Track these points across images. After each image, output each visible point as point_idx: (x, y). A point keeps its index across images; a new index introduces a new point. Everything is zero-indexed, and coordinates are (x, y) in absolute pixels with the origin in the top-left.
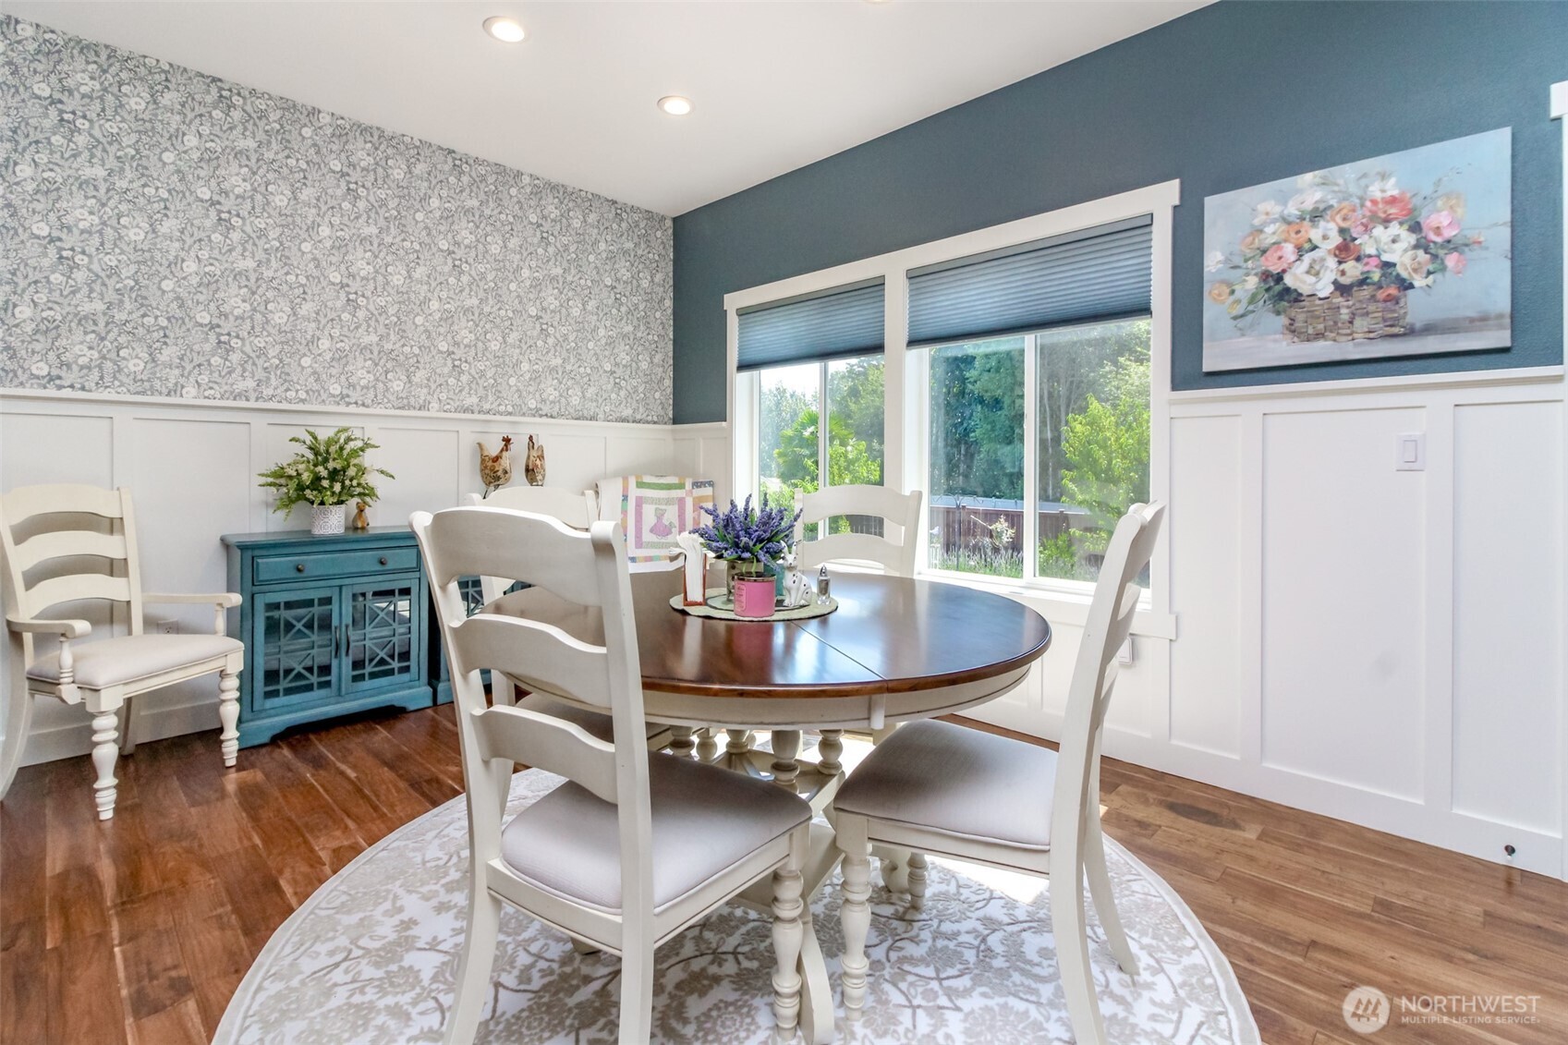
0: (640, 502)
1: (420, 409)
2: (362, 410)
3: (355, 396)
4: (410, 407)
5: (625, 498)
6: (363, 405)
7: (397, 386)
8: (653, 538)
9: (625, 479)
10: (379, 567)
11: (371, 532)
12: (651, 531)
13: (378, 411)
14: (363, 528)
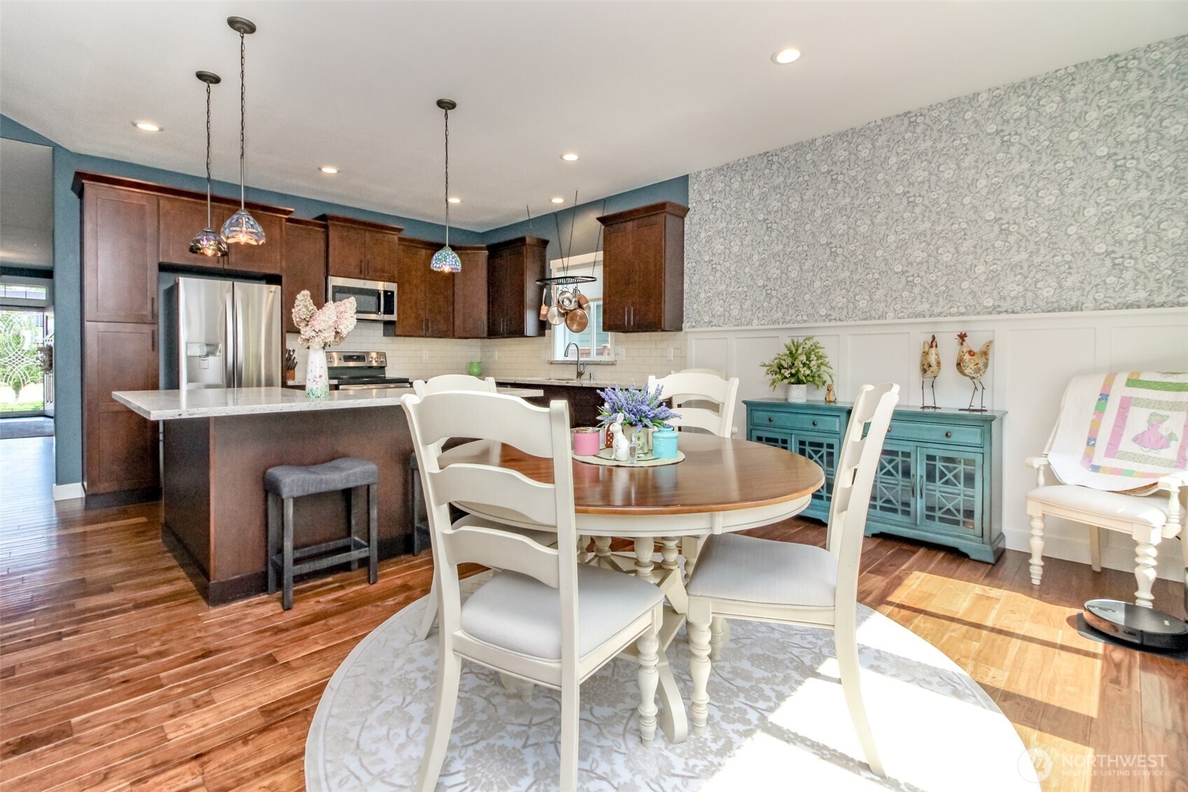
0: (1125, 404)
1: (879, 319)
2: (839, 323)
3: (835, 314)
4: (871, 318)
5: (1104, 397)
6: (840, 320)
7: (862, 304)
8: (1136, 449)
9: (1111, 378)
10: (812, 427)
11: (839, 405)
12: (1135, 440)
13: (850, 323)
14: (834, 402)
